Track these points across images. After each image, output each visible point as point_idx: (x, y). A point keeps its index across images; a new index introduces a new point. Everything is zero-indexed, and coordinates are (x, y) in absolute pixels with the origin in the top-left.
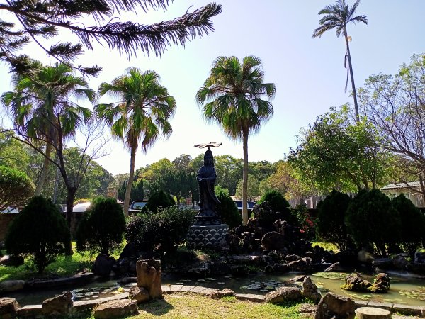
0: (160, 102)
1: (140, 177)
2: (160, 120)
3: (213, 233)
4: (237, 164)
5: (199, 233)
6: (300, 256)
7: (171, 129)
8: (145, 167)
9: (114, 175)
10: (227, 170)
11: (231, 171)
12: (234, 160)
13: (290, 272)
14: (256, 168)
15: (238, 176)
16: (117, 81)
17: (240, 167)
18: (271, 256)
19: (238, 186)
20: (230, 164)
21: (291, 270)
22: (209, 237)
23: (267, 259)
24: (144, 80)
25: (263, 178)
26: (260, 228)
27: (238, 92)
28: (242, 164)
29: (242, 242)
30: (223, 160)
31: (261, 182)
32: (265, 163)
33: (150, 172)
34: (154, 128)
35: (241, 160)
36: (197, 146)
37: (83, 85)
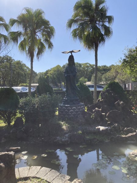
0: (46, 30)
1: (48, 74)
2: (46, 40)
3: (74, 109)
4: (92, 67)
5: (65, 109)
6: (135, 129)
7: (52, 46)
8: (50, 69)
9: (37, 73)
10: (87, 70)
11: (89, 70)
12: (91, 65)
13: (128, 142)
14: (101, 68)
15: (92, 72)
16: (19, 17)
17: (93, 68)
18: (113, 127)
19: (92, 77)
20: (88, 67)
21: (129, 140)
22: (72, 112)
23: (111, 130)
24: (35, 16)
25: (104, 73)
26: (105, 106)
27: (93, 21)
28: (94, 67)
29: (93, 116)
30: (85, 65)
31: (103, 75)
32: (105, 66)
33: (52, 72)
34: (42, 45)
35: (94, 65)
36: (63, 53)
37: (2, 21)
